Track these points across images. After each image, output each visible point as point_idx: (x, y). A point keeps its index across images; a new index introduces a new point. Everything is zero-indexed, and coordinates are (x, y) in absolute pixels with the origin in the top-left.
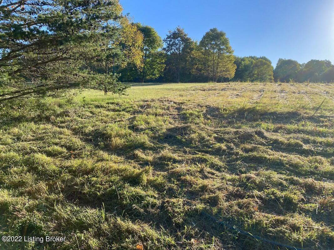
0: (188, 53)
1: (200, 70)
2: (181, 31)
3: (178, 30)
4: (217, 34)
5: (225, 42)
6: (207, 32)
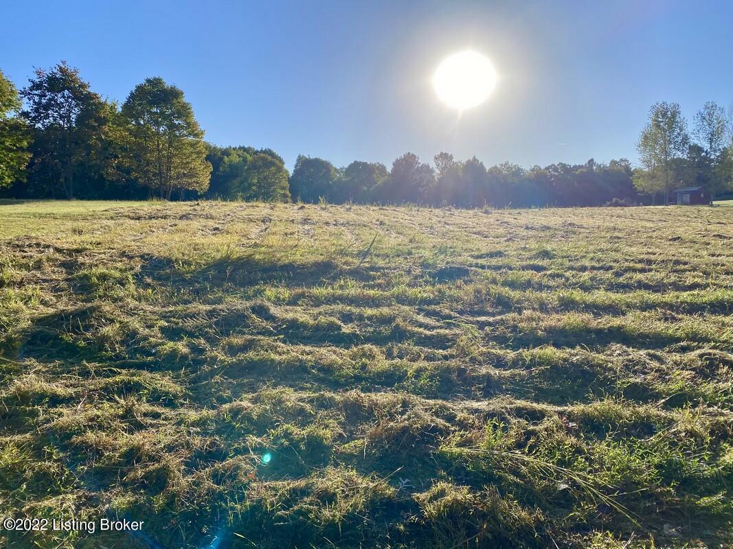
0: (94, 128)
1: (128, 171)
2: (71, 76)
3: (61, 70)
4: (164, 91)
5: (184, 112)
6: (138, 84)
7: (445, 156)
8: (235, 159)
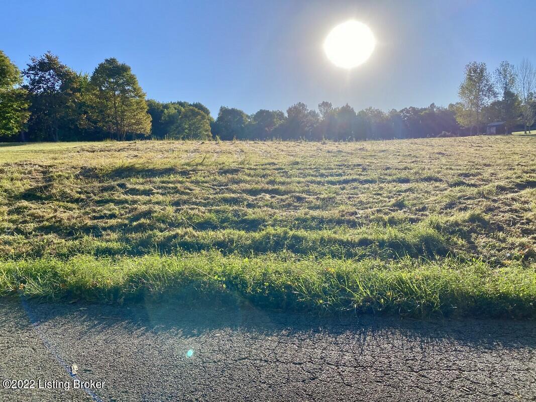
0: (70, 95)
2: (54, 61)
3: (47, 57)
4: (118, 67)
5: (131, 81)
7: (325, 104)
8: (172, 111)
